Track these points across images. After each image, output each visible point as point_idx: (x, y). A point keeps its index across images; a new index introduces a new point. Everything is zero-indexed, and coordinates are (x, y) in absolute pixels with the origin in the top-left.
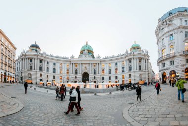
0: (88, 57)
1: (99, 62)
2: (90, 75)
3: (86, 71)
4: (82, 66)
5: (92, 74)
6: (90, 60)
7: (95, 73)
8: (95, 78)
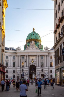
0: (35, 50)
1: (47, 54)
2: (37, 67)
3: (33, 64)
4: (29, 58)
5: (39, 67)
6: (37, 52)
7: (42, 66)
8: (42, 70)
